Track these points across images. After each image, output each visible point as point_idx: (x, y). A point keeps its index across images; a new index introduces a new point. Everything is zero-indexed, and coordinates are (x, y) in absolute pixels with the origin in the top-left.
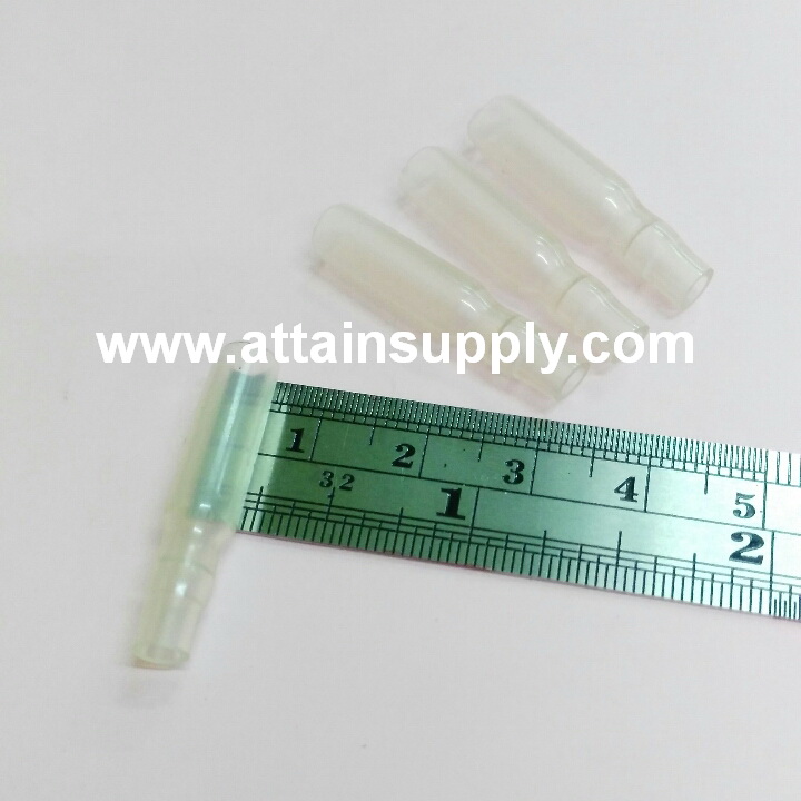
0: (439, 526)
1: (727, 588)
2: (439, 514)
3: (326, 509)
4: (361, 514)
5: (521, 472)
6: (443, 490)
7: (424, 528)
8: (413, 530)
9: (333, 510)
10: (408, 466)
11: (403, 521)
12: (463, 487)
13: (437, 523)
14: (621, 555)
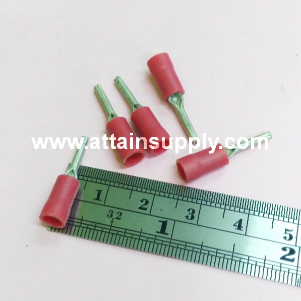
0: (157, 238)
1: (278, 272)
2: (158, 232)
3: (109, 227)
4: (124, 231)
5: (194, 215)
6: (160, 221)
7: (151, 238)
8: (146, 239)
9: (112, 228)
10: (145, 209)
11: (142, 234)
12: (168, 220)
13: (156, 236)
14: (234, 255)
